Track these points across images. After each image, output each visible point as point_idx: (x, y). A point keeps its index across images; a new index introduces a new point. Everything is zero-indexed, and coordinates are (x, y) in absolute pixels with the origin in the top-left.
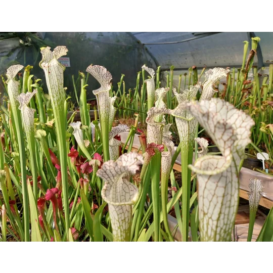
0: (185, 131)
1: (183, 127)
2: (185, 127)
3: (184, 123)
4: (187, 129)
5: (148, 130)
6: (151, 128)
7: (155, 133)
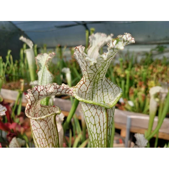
0: (102, 124)
1: (97, 117)
2: (101, 117)
3: (99, 112)
4: (105, 120)
5: (33, 128)
6: (37, 125)
7: (46, 131)
